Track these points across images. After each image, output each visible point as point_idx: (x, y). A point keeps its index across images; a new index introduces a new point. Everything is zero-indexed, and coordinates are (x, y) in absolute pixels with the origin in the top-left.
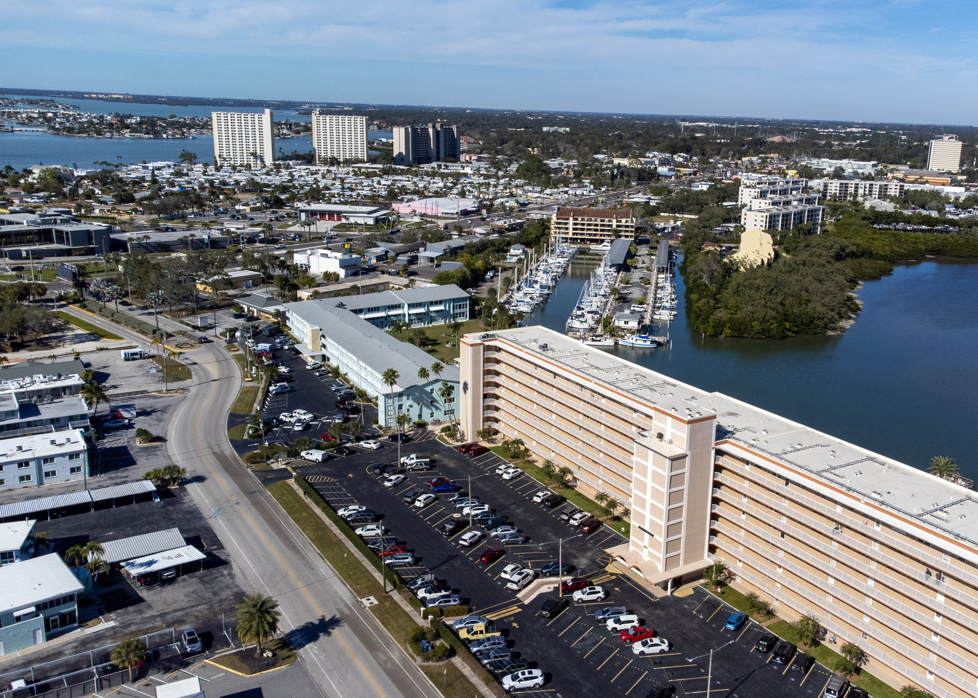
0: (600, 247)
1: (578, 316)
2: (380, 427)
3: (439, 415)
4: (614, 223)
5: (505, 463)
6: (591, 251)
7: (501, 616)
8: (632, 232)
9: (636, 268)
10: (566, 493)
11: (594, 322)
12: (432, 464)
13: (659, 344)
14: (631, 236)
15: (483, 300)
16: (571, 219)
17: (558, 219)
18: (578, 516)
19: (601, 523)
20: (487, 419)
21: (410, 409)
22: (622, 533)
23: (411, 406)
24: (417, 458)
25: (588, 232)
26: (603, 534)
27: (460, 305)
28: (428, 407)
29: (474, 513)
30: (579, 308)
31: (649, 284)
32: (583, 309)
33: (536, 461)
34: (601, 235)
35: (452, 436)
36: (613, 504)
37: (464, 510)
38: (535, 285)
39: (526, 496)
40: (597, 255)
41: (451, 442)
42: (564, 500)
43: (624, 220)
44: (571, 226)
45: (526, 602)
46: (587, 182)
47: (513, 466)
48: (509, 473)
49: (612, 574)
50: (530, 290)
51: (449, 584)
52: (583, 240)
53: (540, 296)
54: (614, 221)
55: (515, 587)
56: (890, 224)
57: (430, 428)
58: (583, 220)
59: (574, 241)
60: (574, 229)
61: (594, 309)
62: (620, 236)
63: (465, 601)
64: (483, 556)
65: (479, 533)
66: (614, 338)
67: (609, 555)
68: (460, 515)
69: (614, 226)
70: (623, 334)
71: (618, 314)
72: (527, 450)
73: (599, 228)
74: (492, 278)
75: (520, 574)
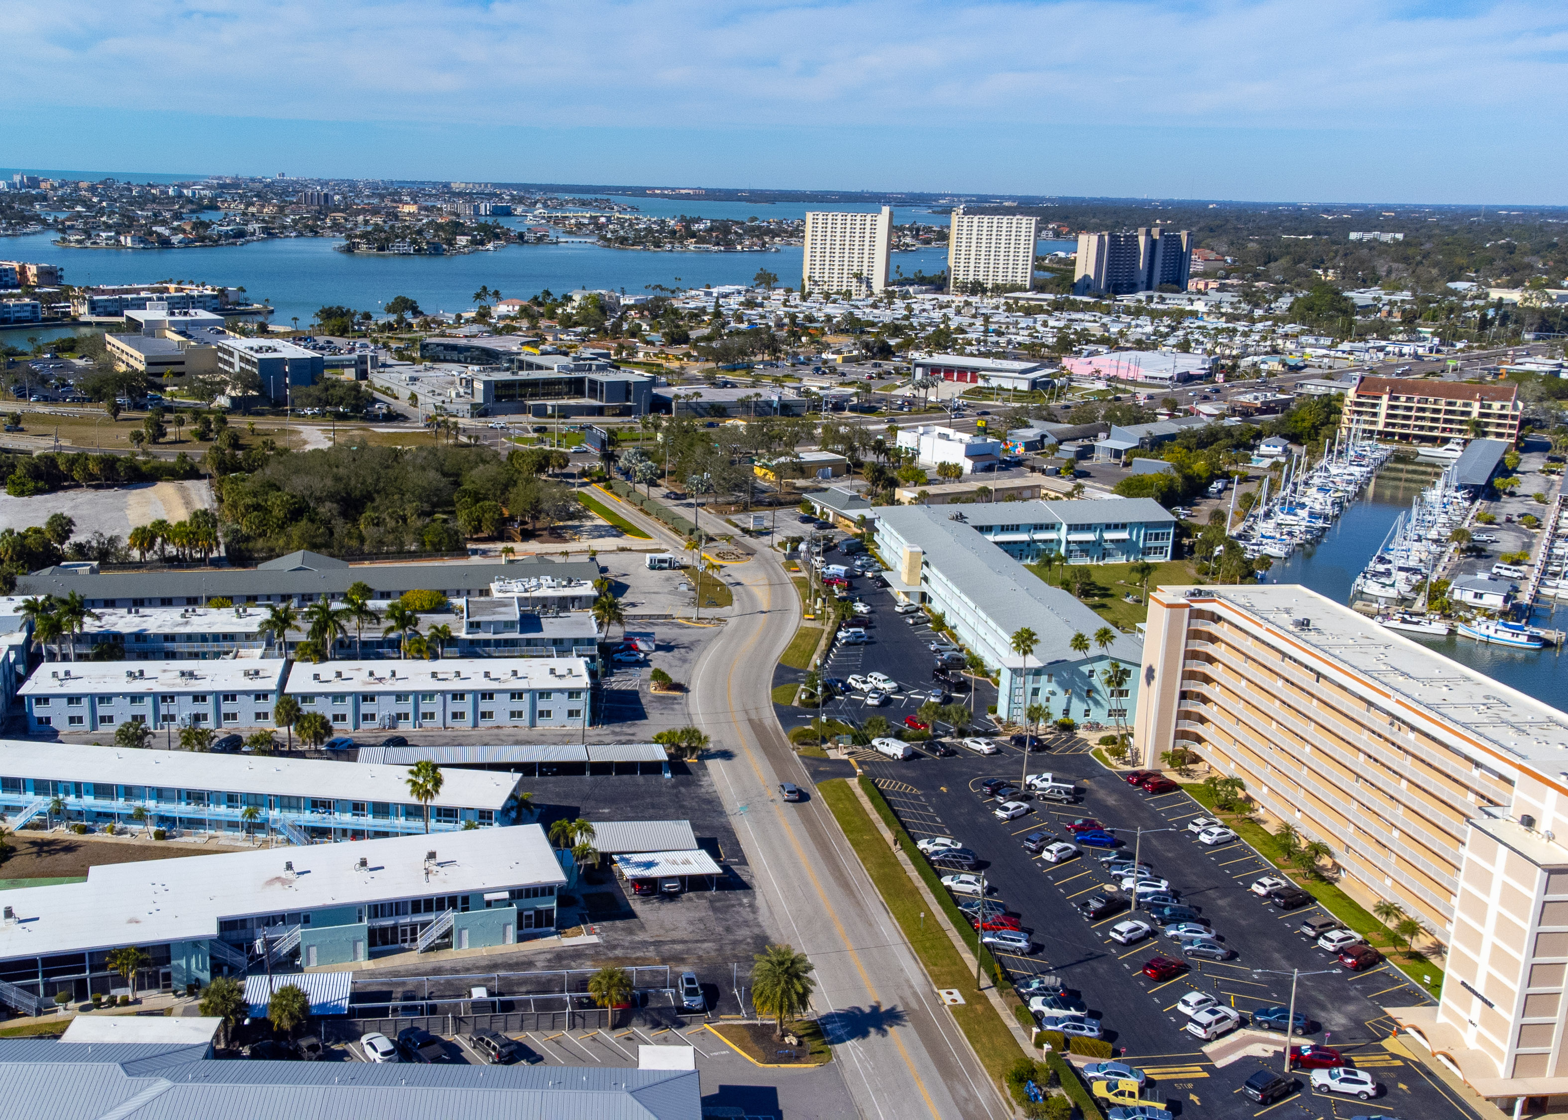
0: (1439, 451)
1: (1377, 574)
2: (999, 720)
3: (1099, 715)
4: (1476, 409)
5: (1206, 816)
6: (1419, 459)
7: (1169, 1077)
8: (1512, 427)
9: (1512, 494)
10: (1316, 889)
11: (1409, 588)
12: (1078, 795)
13: (1547, 644)
14: (1510, 436)
15: (1200, 528)
16: (1385, 397)
17: (1359, 396)
18: (1335, 935)
19: (1382, 958)
20: (1182, 735)
21: (1052, 698)
22: (1425, 985)
23: (1053, 693)
24: (1054, 780)
25: (1419, 423)
26: (1383, 979)
27: (1157, 535)
28: (1081, 699)
29: (1141, 889)
30: (1382, 560)
31: (1538, 527)
32: (1390, 562)
33: (1265, 822)
34: (1444, 430)
35: (1118, 753)
36: (1412, 928)
37: (1124, 881)
38: (1299, 511)
39: (1240, 879)
40: (1433, 465)
41: (1114, 763)
42: (1311, 900)
43: (1496, 405)
44: (1383, 410)
45: (1220, 1064)
46: (1426, 331)
47: (1220, 823)
48: (1211, 834)
49: (1395, 1057)
50: (1289, 519)
51: (1084, 999)
52: (1404, 437)
53: (1307, 532)
54: (1477, 405)
55: (1200, 1032)
57: (1081, 733)
58: (1409, 400)
59: (1385, 436)
60: (1389, 416)
61: (1412, 563)
62: (1485, 434)
63: (1108, 1035)
64: (1149, 966)
65: (1146, 927)
66: (1448, 622)
67: (1390, 1019)
68: (1115, 889)
69: (1475, 414)
70: (1469, 616)
71: (1463, 578)
72: (1249, 799)
73: (1441, 416)
74: (1220, 491)
75: (1213, 1012)
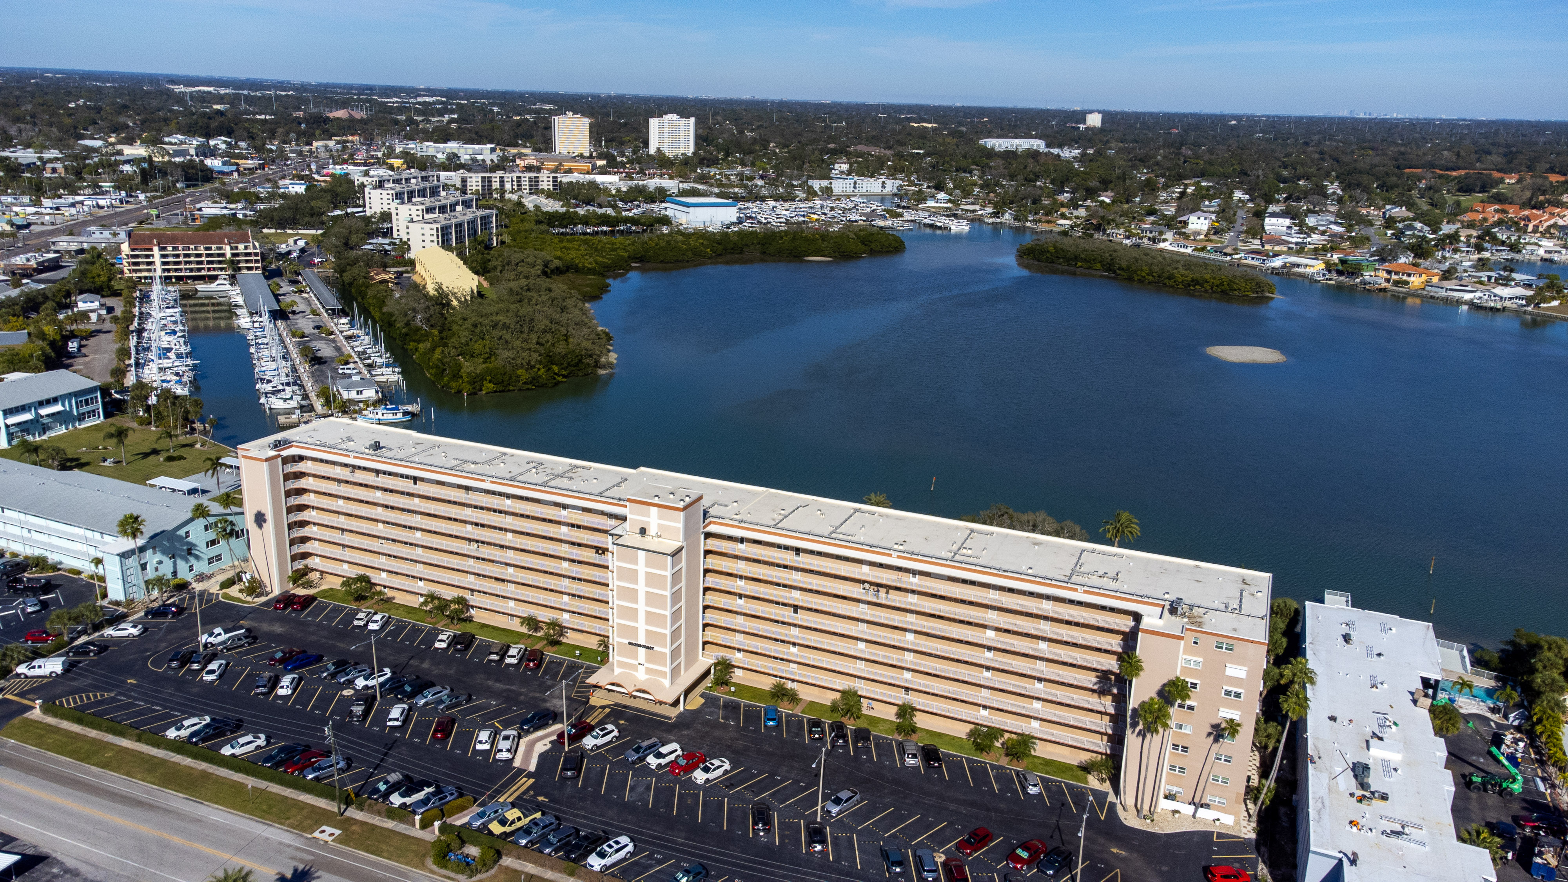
0: (212, 287)
2: (117, 603)
4: (228, 251)
5: (356, 610)
6: (199, 294)
8: (257, 261)
13: (413, 415)
14: (257, 268)
16: (156, 249)
17: (133, 250)
20: (296, 558)
24: (226, 632)
25: (188, 266)
27: (86, 401)
28: (184, 559)
31: (331, 333)
32: (270, 381)
33: (393, 598)
34: (209, 269)
40: (211, 298)
41: (249, 599)
43: (241, 246)
44: (157, 259)
46: (106, 185)
47: (372, 611)
48: (376, 622)
52: (180, 278)
54: (227, 247)
56: (566, 227)
58: (175, 249)
59: (166, 280)
60: (164, 263)
61: (285, 378)
62: (240, 269)
69: (228, 256)
73: (203, 259)
74: (79, 350)
